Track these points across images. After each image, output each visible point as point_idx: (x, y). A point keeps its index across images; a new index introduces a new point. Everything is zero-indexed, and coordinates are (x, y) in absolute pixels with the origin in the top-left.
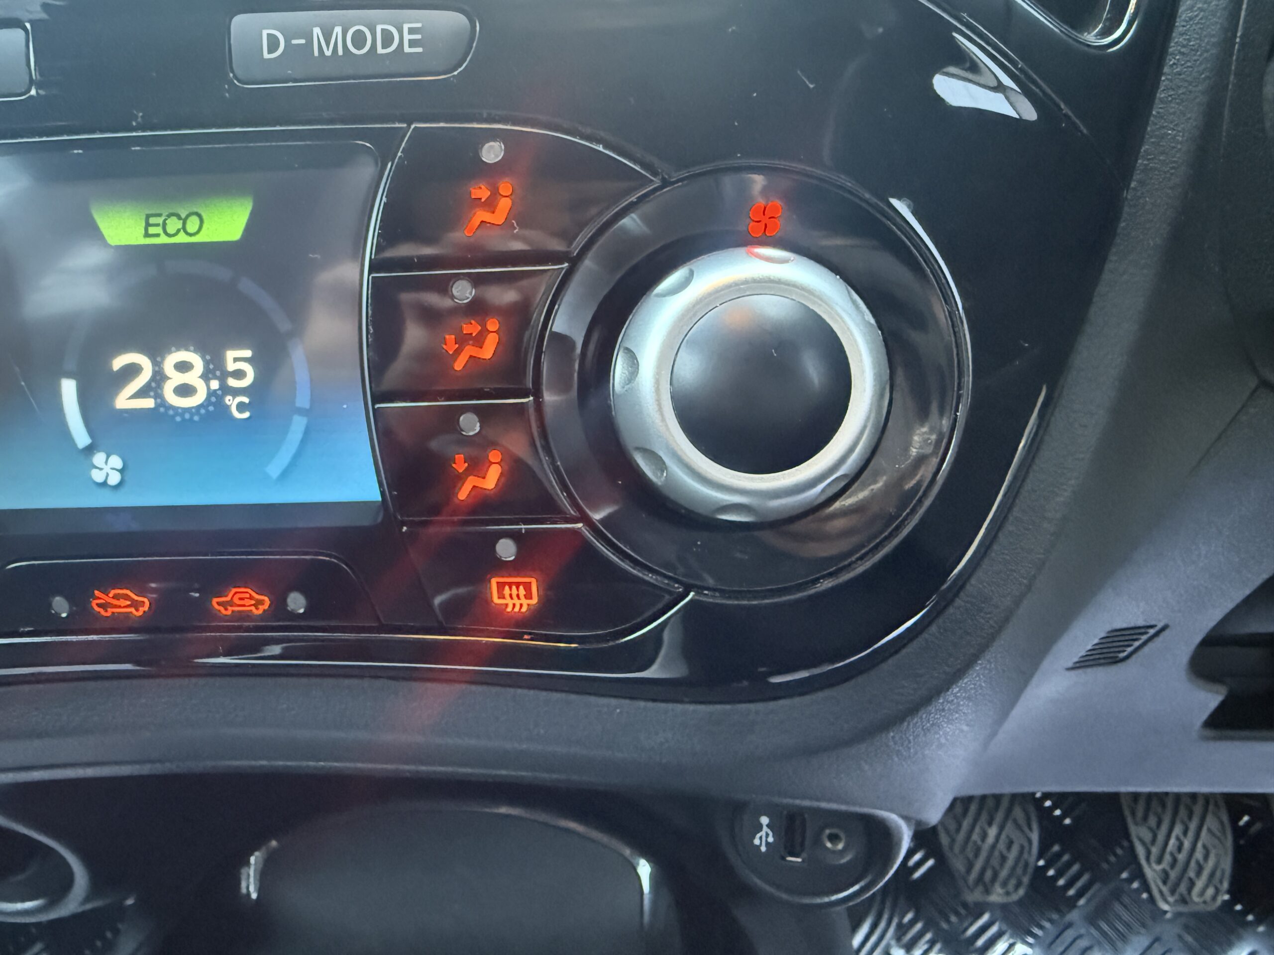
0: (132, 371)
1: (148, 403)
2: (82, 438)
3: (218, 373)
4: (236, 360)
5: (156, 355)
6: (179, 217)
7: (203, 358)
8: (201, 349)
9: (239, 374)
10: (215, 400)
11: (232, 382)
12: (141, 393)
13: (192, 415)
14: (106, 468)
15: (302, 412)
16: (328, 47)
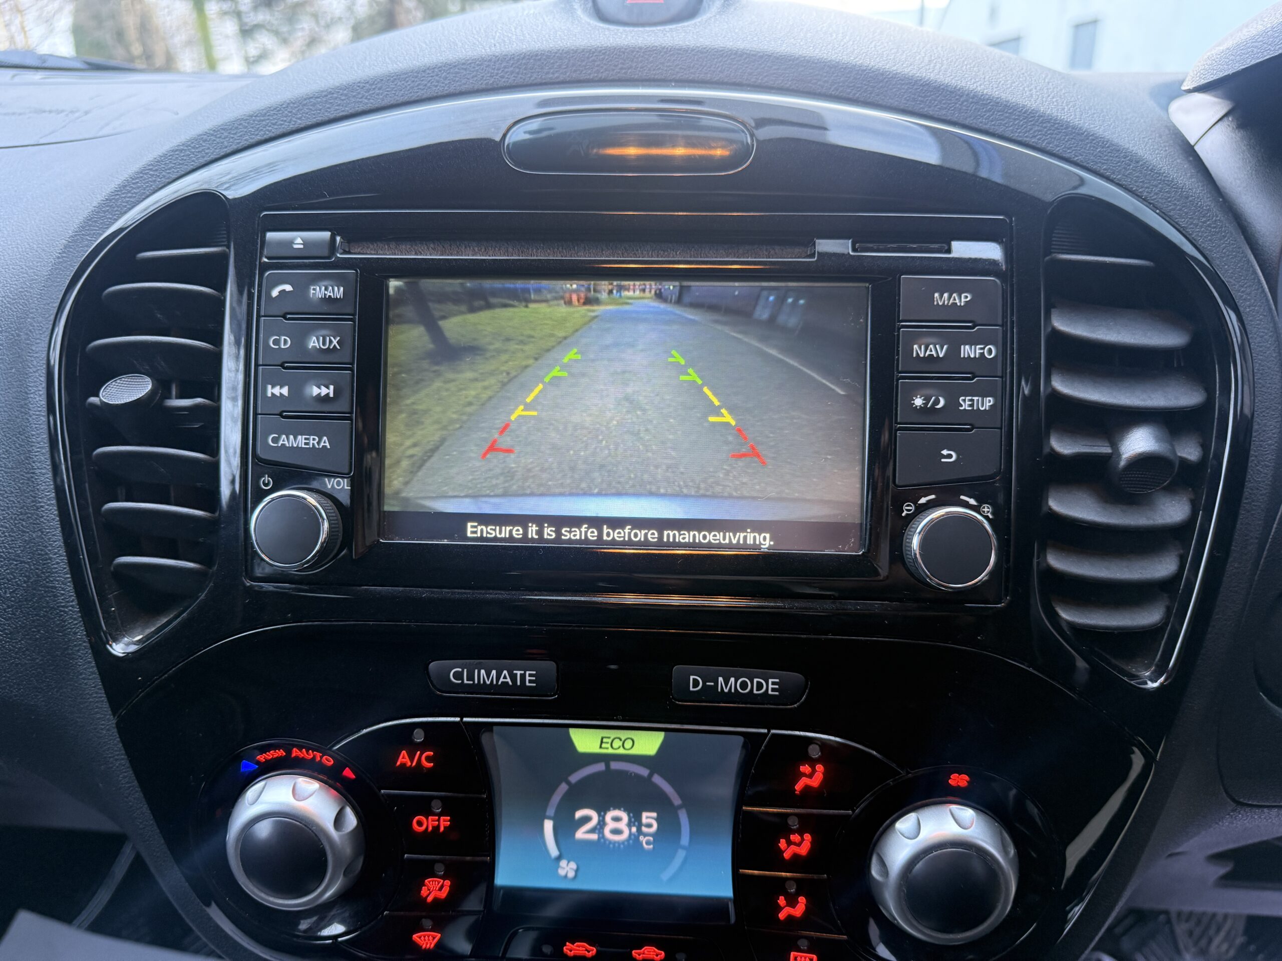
0: (587, 819)
1: (594, 837)
2: (554, 851)
3: (637, 824)
4: (647, 817)
5: (602, 810)
6: (621, 740)
7: (629, 815)
8: (628, 810)
9: (649, 826)
10: (634, 840)
12: (592, 831)
13: (620, 843)
14: (567, 868)
15: (684, 848)
16: (726, 688)
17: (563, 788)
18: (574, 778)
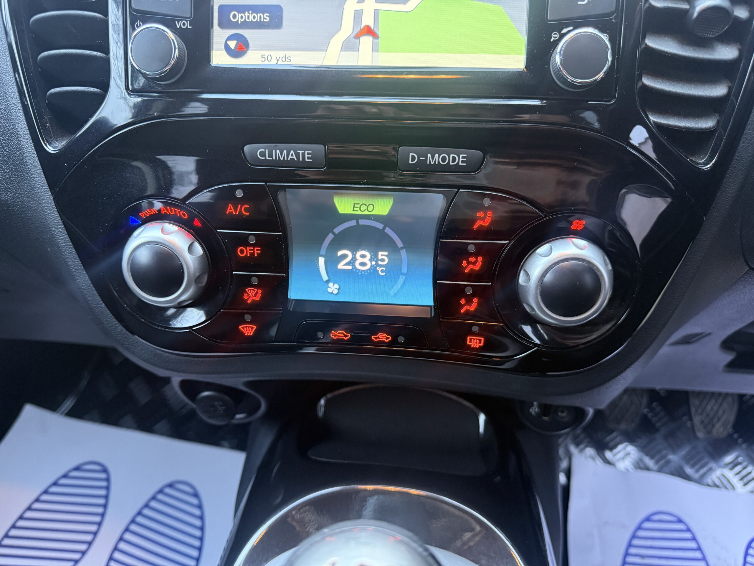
0: (345, 256)
1: (350, 267)
2: (325, 277)
3: (375, 259)
4: (382, 255)
5: (354, 251)
6: (366, 205)
7: (370, 254)
8: (370, 251)
9: (383, 260)
10: (373, 269)
11: (380, 263)
12: (348, 264)
13: (365, 273)
14: (333, 288)
15: (403, 274)
16: (433, 161)
17: (330, 236)
18: (337, 230)
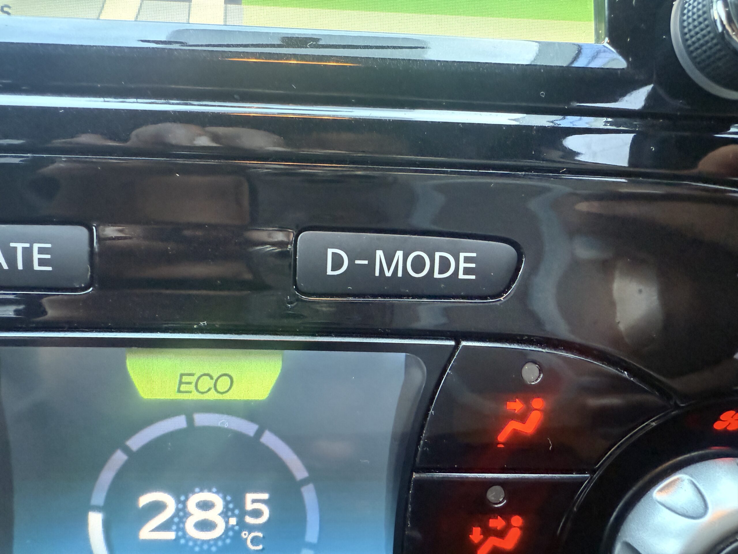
0: (157, 508)
1: (170, 535)
3: (237, 512)
4: (254, 501)
6: (212, 378)
7: (224, 498)
8: (222, 491)
9: (257, 513)
10: (233, 537)
11: (249, 520)
12: (165, 527)
13: (210, 546)
15: (310, 546)
16: (389, 268)
17: (118, 459)
18: (136, 442)
